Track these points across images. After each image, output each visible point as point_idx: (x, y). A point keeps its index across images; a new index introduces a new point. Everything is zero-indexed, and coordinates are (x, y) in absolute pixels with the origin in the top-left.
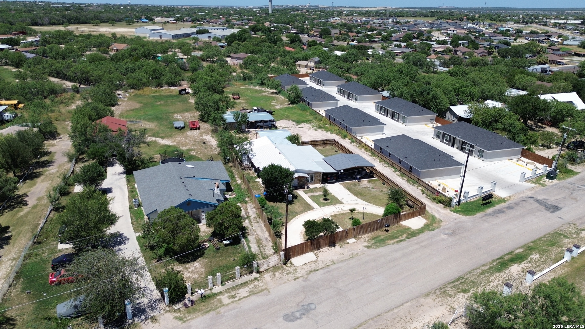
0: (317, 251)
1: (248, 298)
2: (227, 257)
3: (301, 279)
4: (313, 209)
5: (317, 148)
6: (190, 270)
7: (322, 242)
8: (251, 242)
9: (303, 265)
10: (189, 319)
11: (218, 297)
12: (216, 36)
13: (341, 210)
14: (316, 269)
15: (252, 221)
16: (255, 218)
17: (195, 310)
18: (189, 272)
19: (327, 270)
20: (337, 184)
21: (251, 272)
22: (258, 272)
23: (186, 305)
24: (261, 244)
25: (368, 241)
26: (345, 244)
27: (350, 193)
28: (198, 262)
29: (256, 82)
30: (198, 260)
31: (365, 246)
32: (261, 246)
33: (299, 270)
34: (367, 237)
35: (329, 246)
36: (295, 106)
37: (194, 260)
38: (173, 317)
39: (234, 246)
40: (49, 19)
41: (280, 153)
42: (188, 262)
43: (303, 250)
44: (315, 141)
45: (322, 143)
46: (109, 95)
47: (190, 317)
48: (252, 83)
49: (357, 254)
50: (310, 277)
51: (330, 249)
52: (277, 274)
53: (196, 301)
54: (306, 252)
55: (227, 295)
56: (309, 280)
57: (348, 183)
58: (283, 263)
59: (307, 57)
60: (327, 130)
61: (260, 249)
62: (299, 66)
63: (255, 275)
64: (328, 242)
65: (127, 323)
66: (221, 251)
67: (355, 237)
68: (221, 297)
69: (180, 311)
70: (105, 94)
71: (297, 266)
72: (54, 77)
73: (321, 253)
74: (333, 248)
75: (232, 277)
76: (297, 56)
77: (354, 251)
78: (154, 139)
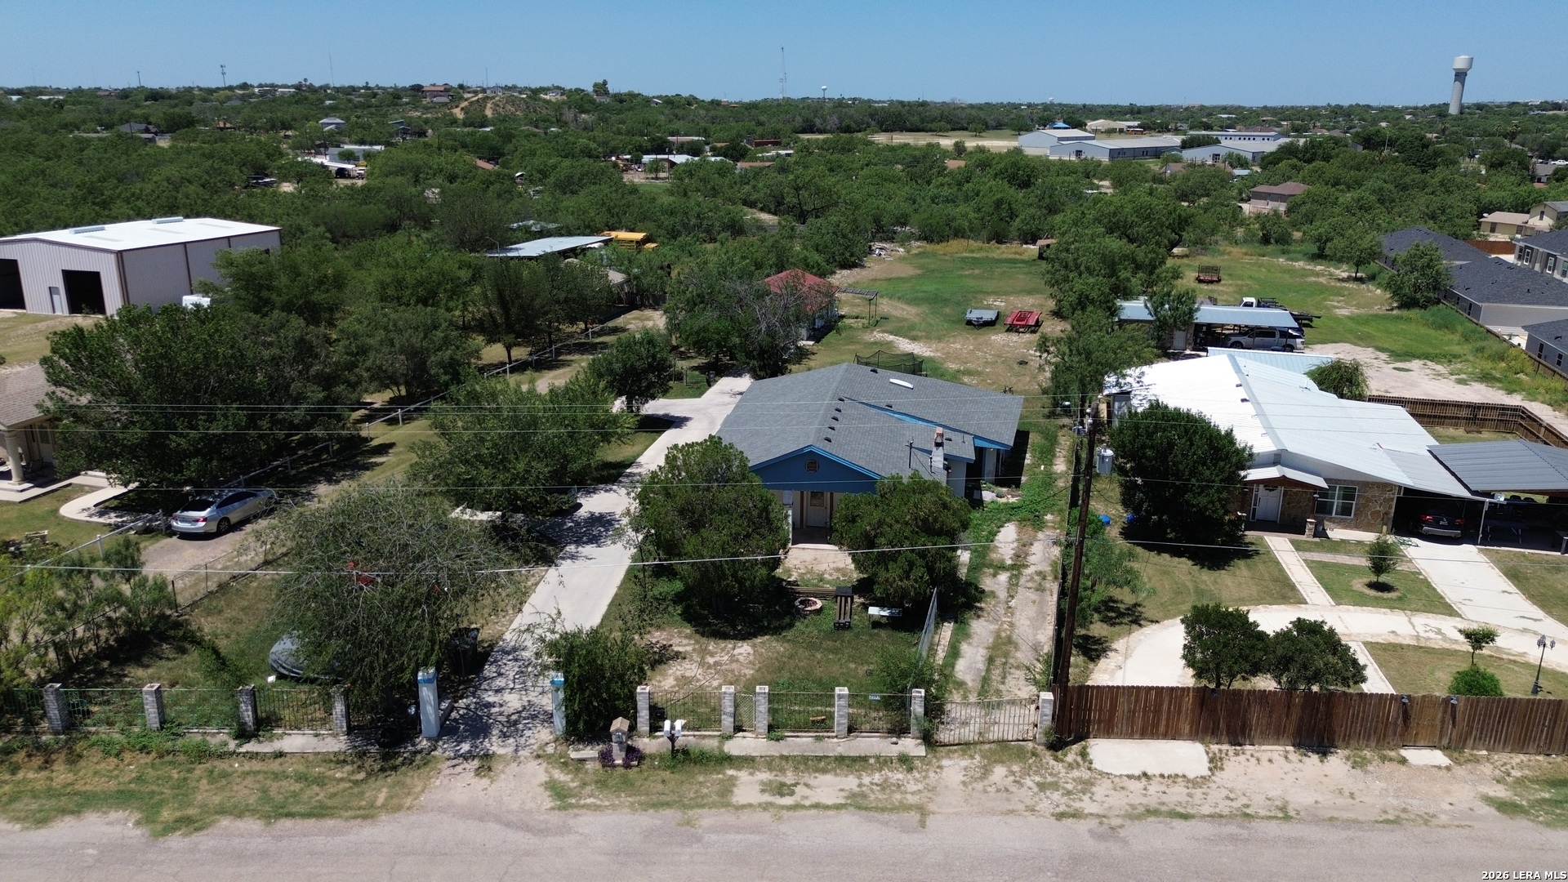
0: (1225, 747)
1: (830, 813)
2: (852, 659)
3: (1093, 823)
6: (711, 660)
8: (975, 640)
9: (1130, 777)
10: (583, 806)
11: (731, 772)
12: (1236, 152)
13: (1432, 635)
14: (1179, 809)
15: (1022, 580)
17: (627, 785)
21: (899, 730)
23: (606, 758)
24: (1006, 655)
25: (1519, 781)
26: (1384, 759)
28: (754, 646)
30: (759, 640)
31: (1489, 800)
32: (998, 662)
33: (1100, 790)
35: (1298, 745)
36: (1414, 313)
38: (544, 778)
40: (839, 118)
41: (1244, 400)
49: (1427, 819)
50: (1133, 830)
51: (1294, 756)
52: (999, 771)
53: (652, 757)
54: (1172, 734)
55: (765, 776)
56: (1125, 841)
57: (1524, 555)
59: (1530, 200)
62: (1493, 227)
64: (1291, 729)
66: (848, 635)
67: (1453, 747)
68: (743, 775)
69: (578, 770)
71: (1101, 773)
73: (1242, 758)
74: (1315, 758)
75: (822, 725)
77: (1415, 802)
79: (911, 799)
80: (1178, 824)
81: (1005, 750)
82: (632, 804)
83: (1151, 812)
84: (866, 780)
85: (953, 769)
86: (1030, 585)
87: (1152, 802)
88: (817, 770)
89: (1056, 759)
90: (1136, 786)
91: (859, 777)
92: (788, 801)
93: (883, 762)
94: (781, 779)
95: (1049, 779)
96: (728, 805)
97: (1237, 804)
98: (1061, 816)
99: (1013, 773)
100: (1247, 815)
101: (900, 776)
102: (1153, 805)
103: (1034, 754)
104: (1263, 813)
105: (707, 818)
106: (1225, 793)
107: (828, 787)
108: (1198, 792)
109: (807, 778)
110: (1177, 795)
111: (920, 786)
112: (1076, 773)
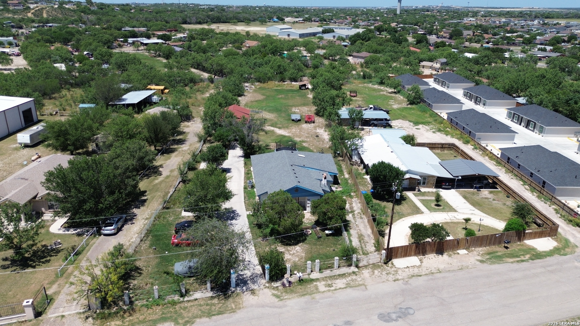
0: (422, 257)
1: (345, 289)
2: (327, 246)
3: (402, 281)
4: (423, 213)
5: (434, 151)
6: (292, 253)
7: (428, 248)
8: (353, 236)
9: (405, 268)
10: (286, 299)
11: (315, 283)
12: (341, 36)
13: (453, 218)
14: (418, 274)
15: (356, 216)
16: (359, 213)
17: (292, 292)
18: (290, 254)
19: (430, 277)
20: (453, 191)
21: (350, 265)
22: (357, 266)
23: (284, 285)
24: (363, 239)
25: (482, 255)
26: (454, 254)
27: (466, 202)
28: (300, 247)
29: (375, 81)
30: (300, 245)
31: (478, 260)
32: (362, 241)
33: (400, 272)
34: (481, 251)
35: (436, 253)
36: (414, 106)
37: (296, 244)
38: (271, 293)
39: (336, 237)
40: (196, 18)
41: (392, 152)
42: (290, 245)
43: (407, 253)
44: (432, 144)
45: (440, 146)
46: (238, 86)
47: (286, 297)
48: (371, 82)
49: (467, 267)
50: (411, 281)
51: (436, 256)
52: (376, 272)
53: (294, 283)
54: (410, 255)
55: (323, 283)
56: (410, 284)
57: (465, 191)
58: (383, 262)
59: (433, 58)
60: (447, 133)
61: (361, 244)
62: (423, 67)
63: (353, 269)
64: (435, 250)
65: (231, 290)
66: (322, 239)
67: (467, 249)
68: (318, 283)
69: (278, 290)
70: (234, 84)
71: (398, 268)
72: (195, 68)
73: (426, 259)
74: (440, 256)
75: (331, 267)
76: (422, 56)
77: (464, 263)
78: (272, 128)
79: (361, 283)
80: (419, 278)
81: (375, 266)
82: (297, 296)
83: (413, 276)
84: (348, 280)
85: (366, 273)
86: (358, 217)
87: (412, 273)
88: (335, 279)
89: (387, 266)
90: (407, 270)
91: (346, 279)
92: (332, 288)
93: (350, 274)
94: (328, 283)
95: (388, 272)
96: (320, 292)
97: (429, 271)
98: (395, 281)
99: (379, 272)
100: (432, 273)
101: (355, 277)
102: (413, 275)
103: (382, 266)
104: (435, 272)
105: (317, 296)
106: (426, 268)
107: (340, 283)
108: (420, 269)
109: (334, 281)
110: (416, 271)
111: (360, 279)
112: (393, 269)
